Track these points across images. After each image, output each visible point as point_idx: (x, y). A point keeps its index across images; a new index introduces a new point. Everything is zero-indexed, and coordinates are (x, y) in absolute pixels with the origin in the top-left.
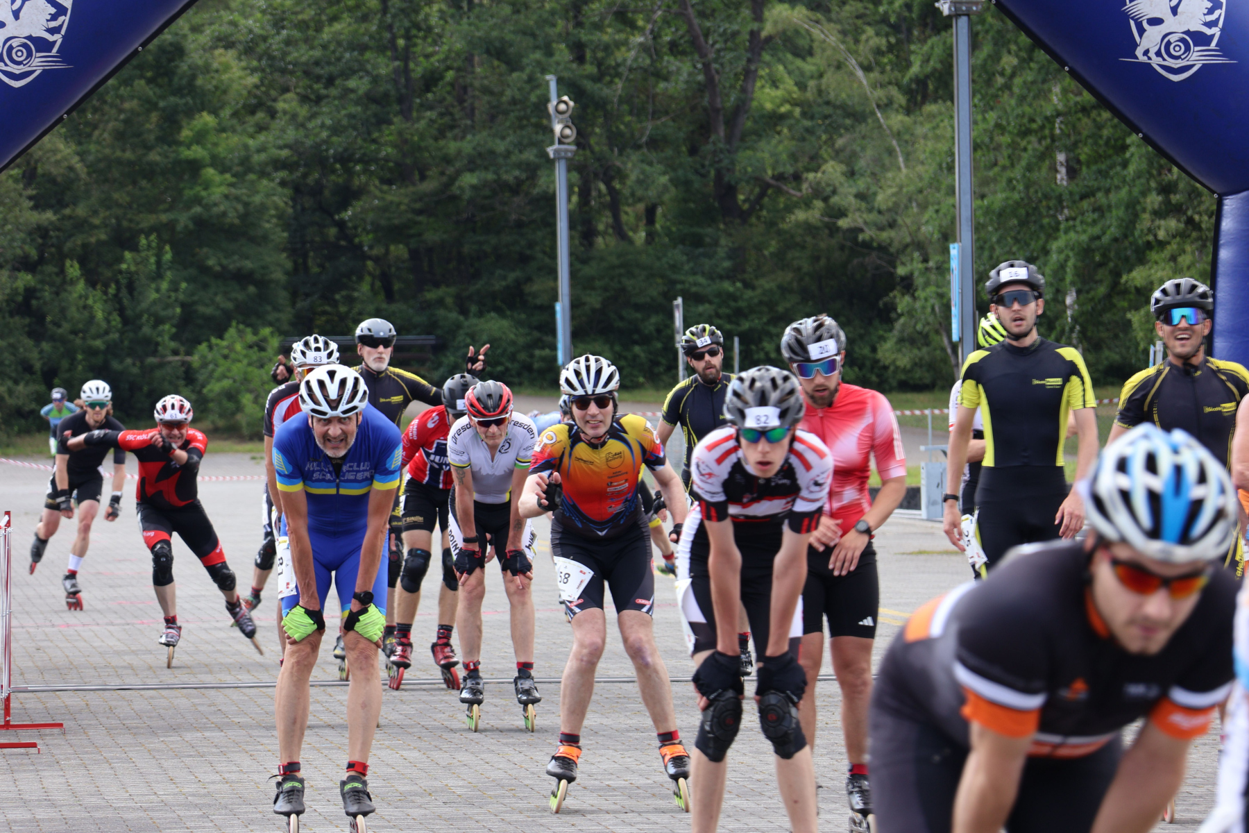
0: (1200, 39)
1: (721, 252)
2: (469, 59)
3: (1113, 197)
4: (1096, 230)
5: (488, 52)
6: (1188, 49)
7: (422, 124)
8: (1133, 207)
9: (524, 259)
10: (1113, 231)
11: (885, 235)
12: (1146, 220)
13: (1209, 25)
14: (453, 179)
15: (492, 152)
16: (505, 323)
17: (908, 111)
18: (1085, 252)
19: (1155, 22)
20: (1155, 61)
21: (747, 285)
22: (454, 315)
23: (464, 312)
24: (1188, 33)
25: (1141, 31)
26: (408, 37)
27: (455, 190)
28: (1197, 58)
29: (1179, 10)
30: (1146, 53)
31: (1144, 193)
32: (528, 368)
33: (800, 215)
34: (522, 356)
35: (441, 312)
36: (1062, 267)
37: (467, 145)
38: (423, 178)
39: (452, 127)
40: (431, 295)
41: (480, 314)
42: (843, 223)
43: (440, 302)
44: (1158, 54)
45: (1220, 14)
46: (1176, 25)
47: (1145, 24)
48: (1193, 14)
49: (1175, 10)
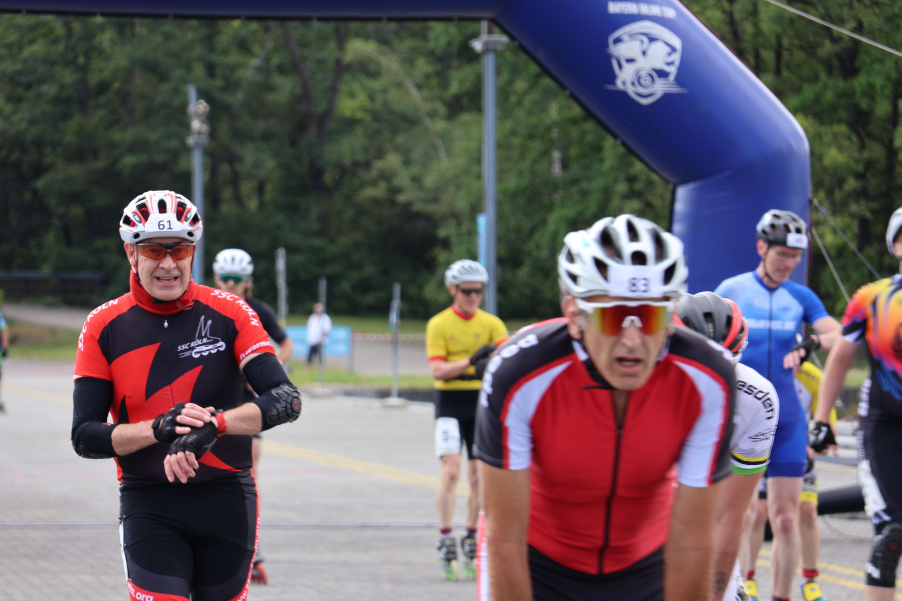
0: (662, 74)
1: (312, 216)
2: (132, 72)
3: (593, 184)
4: (581, 208)
5: (146, 68)
6: (653, 81)
7: (96, 119)
8: (608, 192)
10: (594, 208)
12: (617, 202)
13: (670, 64)
14: (118, 159)
15: (147, 141)
17: (448, 119)
18: (574, 223)
19: (630, 61)
20: (631, 90)
22: (116, 256)
24: (655, 70)
25: (620, 66)
26: (86, 56)
27: (118, 167)
28: (660, 88)
29: (649, 53)
30: (624, 83)
33: (370, 192)
35: (107, 254)
36: (558, 233)
37: (130, 134)
38: (95, 158)
39: (118, 121)
40: (100, 244)
43: (107, 249)
44: (633, 84)
45: (676, 57)
46: (645, 65)
47: (624, 63)
48: (658, 56)
49: (644, 53)
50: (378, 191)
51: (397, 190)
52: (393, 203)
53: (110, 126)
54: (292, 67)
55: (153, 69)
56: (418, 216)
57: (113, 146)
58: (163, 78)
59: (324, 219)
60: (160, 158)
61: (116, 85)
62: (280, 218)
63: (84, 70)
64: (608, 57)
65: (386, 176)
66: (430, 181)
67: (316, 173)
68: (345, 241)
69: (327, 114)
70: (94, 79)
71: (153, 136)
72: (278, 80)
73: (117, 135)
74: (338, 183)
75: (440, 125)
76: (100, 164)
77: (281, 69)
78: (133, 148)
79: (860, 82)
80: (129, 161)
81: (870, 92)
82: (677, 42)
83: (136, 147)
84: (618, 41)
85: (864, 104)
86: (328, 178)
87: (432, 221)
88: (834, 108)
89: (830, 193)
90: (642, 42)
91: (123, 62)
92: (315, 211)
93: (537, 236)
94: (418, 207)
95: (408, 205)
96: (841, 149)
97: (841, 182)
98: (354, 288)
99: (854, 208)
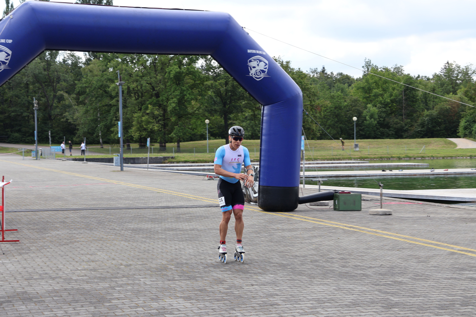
0: (263, 71)
1: (50, 125)
2: (13, 97)
3: (109, 118)
4: (106, 123)
5: (15, 96)
6: (261, 74)
7: (5, 106)
8: (112, 120)
9: (20, 125)
10: (109, 123)
11: (75, 123)
12: (113, 122)
13: (265, 68)
14: (10, 114)
15: (16, 110)
16: (18, 134)
17: (78, 106)
18: (104, 125)
19: (254, 67)
20: (254, 76)
21: (54, 130)
22: (10, 133)
23: (12, 132)
24: (261, 70)
25: (251, 69)
26: (3, 94)
27: (10, 115)
28: (262, 76)
29: (259, 65)
30: (252, 74)
31: (113, 118)
32: (21, 140)
33: (62, 120)
34: (21, 139)
35: (8, 133)
36: (101, 128)
37: (13, 109)
38: (5, 113)
39: (10, 107)
40: (7, 130)
41: (14, 133)
42: (69, 121)
43: (8, 131)
44: (254, 74)
45: (267, 66)
46: (258, 68)
47: (252, 68)
48: (262, 66)
49: (258, 65)
50: (65, 120)
51: (67, 119)
52: (67, 122)
53: (8, 107)
54: (45, 96)
55: (17, 96)
56: (72, 124)
57: (9, 111)
58: (19, 98)
59: (52, 125)
60: (19, 113)
61: (9, 99)
62: (43, 125)
63: (3, 97)
64: (248, 66)
65: (65, 117)
66: (74, 118)
67: (50, 116)
68: (56, 129)
69: (52, 105)
70: (5, 98)
71: (17, 109)
72: (42, 98)
73: (10, 109)
74: (54, 119)
75: (76, 107)
76: (6, 115)
77: (42, 97)
78: (13, 112)
79: (160, 98)
80: (13, 114)
81: (162, 100)
82: (267, 62)
83: (15, 111)
84: (250, 61)
85: (161, 103)
86: (52, 117)
87: (75, 126)
88: (156, 103)
89: (156, 119)
90: (258, 62)
91: (10, 95)
92: (50, 124)
93: (97, 128)
94: (72, 123)
95: (70, 122)
96: (158, 111)
97: (158, 118)
98: (58, 138)
99: (160, 122)
